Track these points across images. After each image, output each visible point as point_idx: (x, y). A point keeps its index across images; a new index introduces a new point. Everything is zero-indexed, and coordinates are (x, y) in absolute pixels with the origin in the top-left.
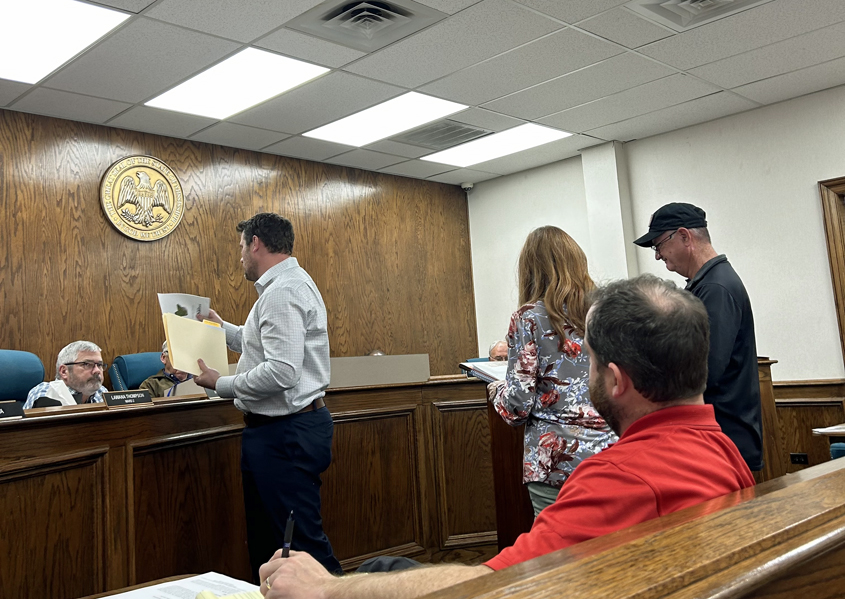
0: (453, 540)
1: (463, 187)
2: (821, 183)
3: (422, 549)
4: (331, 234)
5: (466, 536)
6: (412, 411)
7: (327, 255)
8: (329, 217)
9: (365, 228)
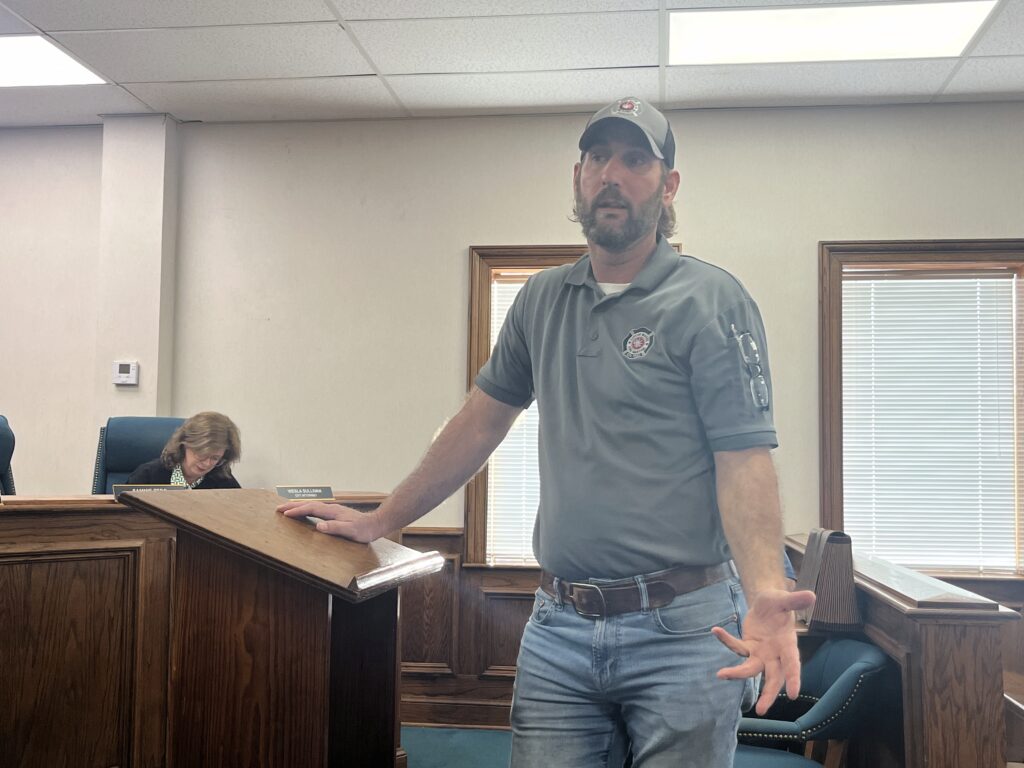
2: (473, 249)
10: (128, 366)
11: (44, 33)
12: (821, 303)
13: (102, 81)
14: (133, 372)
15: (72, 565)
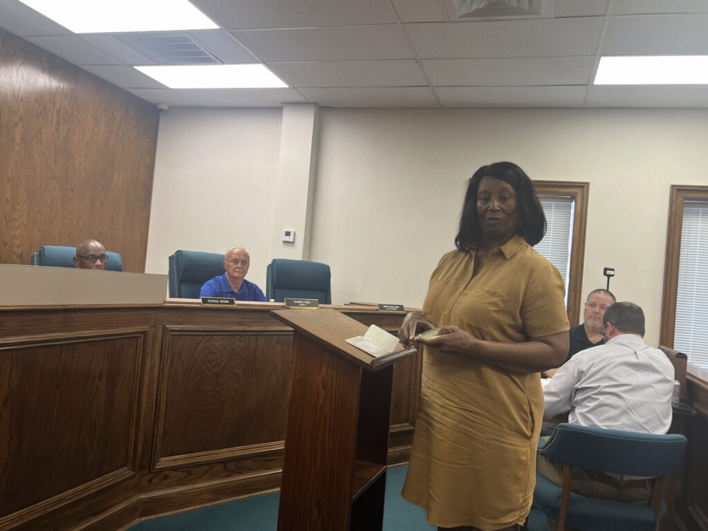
0: (164, 462)
1: (159, 107)
3: (133, 473)
4: (21, 119)
5: (178, 457)
6: (145, 333)
7: (14, 140)
8: (21, 99)
9: (58, 123)
10: (290, 232)
11: (264, 63)
12: (670, 219)
13: (286, 86)
14: (292, 236)
15: (276, 337)
